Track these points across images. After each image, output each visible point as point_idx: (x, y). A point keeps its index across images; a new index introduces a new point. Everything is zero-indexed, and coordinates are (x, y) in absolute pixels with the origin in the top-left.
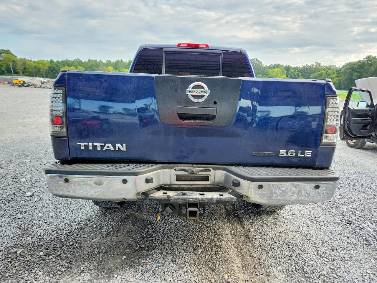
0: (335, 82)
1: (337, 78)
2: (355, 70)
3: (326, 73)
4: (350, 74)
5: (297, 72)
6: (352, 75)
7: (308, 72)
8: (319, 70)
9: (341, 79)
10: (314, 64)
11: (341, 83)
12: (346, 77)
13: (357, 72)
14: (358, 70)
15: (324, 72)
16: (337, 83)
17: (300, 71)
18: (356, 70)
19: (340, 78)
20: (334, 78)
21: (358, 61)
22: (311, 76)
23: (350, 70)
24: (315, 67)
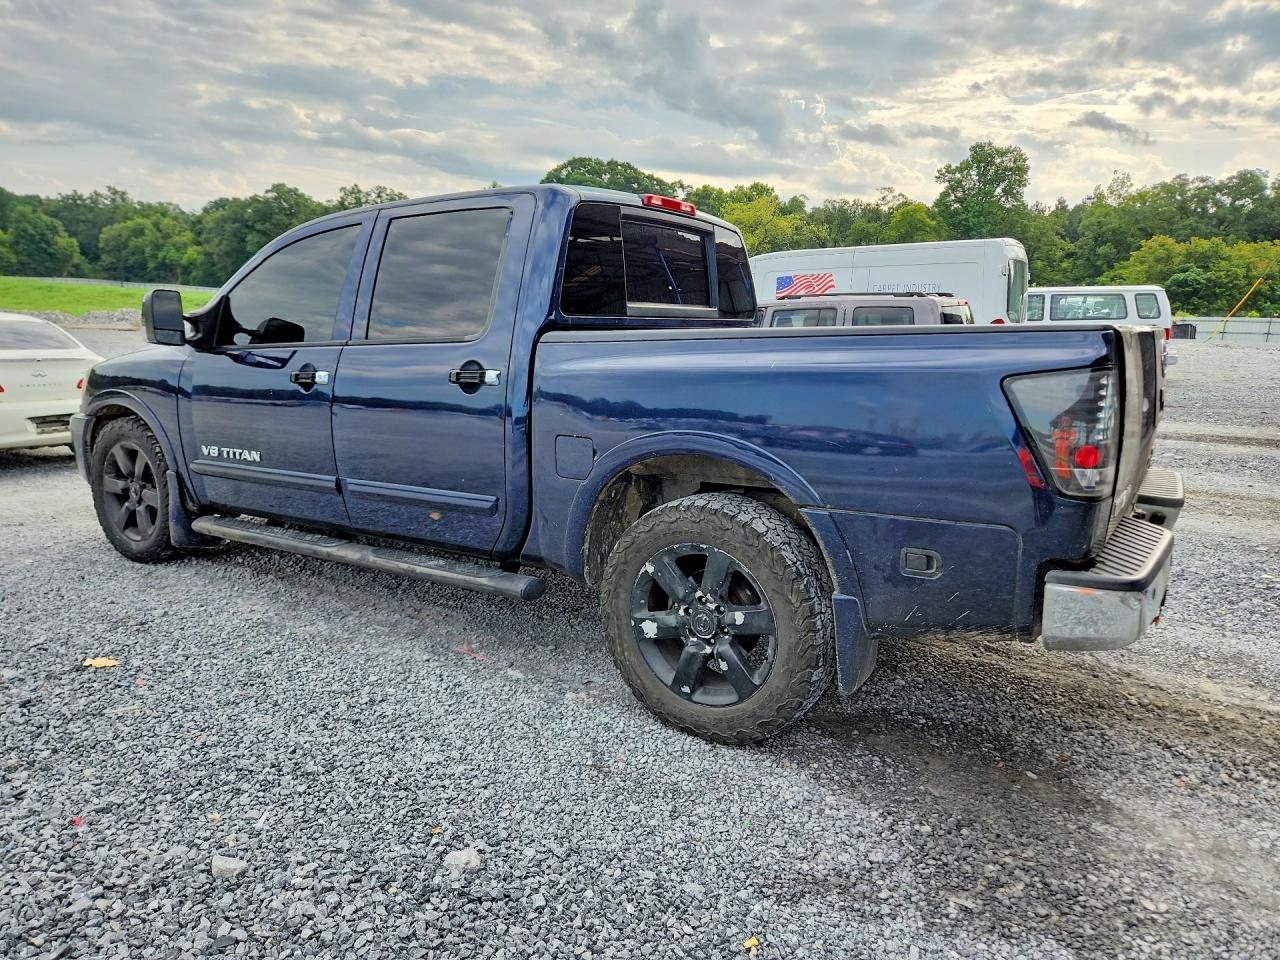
0: (195, 260)
1: (195, 247)
2: (250, 223)
3: (156, 225)
4: (235, 236)
5: (45, 218)
6: (243, 240)
7: (88, 221)
8: (126, 213)
9: (211, 251)
10: (104, 191)
11: (213, 264)
12: (228, 245)
13: (254, 232)
14: (259, 226)
15: (147, 222)
16: (202, 264)
17: (54, 214)
18: (253, 226)
19: (207, 247)
20: (185, 246)
21: (251, 198)
22: (101, 236)
23: (234, 223)
24: (107, 202)
